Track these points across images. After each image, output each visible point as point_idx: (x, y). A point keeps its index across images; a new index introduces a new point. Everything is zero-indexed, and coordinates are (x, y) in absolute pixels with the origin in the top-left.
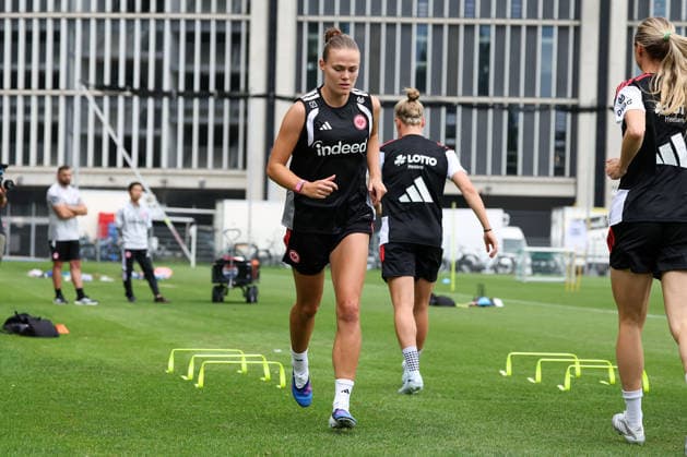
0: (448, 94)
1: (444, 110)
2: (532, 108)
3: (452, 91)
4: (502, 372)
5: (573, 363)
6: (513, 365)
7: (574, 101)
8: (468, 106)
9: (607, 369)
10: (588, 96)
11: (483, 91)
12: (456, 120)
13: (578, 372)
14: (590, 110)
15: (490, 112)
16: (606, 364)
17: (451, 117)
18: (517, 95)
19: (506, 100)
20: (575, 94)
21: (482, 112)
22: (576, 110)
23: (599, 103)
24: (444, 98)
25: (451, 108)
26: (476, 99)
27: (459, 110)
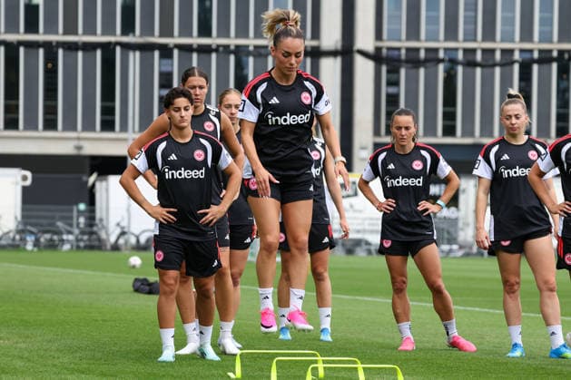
0: (162, 35)
1: (157, 54)
2: (263, 51)
3: (167, 30)
4: (231, 375)
5: (316, 362)
6: (243, 366)
7: (314, 43)
8: (186, 49)
9: (356, 369)
10: (331, 36)
11: (205, 30)
12: (172, 65)
13: (321, 373)
14: (333, 54)
15: (214, 56)
16: (355, 362)
17: (165, 61)
18: (246, 36)
19: (233, 42)
20: (316, 34)
21: (203, 56)
22: (316, 54)
23: (343, 46)
24: (157, 40)
25: (166, 52)
26: (196, 40)
27: (176, 52)
